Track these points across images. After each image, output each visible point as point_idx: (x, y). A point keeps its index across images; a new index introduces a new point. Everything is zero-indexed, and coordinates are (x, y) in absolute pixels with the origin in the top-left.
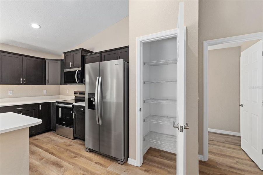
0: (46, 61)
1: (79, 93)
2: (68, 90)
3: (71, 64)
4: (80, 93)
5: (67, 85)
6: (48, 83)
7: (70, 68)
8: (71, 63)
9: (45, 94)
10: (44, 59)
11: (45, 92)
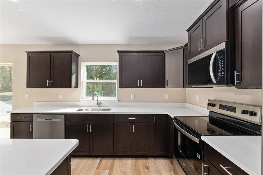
0: (165, 54)
1: (218, 106)
2: (197, 96)
3: (201, 44)
4: (222, 107)
5: (194, 88)
6: (167, 85)
7: (199, 53)
8: (201, 42)
9: (167, 99)
10: (163, 52)
11: (166, 97)
